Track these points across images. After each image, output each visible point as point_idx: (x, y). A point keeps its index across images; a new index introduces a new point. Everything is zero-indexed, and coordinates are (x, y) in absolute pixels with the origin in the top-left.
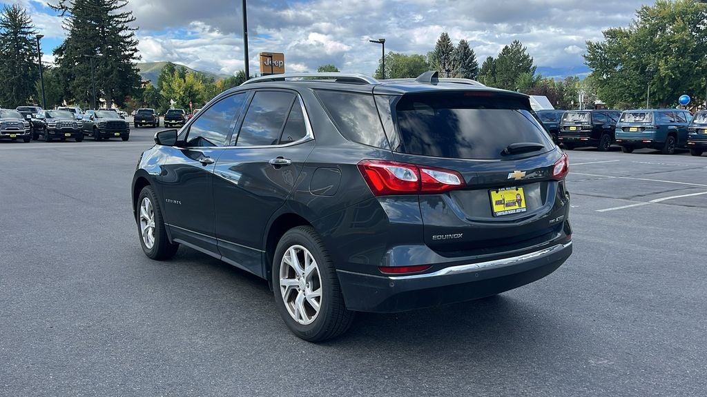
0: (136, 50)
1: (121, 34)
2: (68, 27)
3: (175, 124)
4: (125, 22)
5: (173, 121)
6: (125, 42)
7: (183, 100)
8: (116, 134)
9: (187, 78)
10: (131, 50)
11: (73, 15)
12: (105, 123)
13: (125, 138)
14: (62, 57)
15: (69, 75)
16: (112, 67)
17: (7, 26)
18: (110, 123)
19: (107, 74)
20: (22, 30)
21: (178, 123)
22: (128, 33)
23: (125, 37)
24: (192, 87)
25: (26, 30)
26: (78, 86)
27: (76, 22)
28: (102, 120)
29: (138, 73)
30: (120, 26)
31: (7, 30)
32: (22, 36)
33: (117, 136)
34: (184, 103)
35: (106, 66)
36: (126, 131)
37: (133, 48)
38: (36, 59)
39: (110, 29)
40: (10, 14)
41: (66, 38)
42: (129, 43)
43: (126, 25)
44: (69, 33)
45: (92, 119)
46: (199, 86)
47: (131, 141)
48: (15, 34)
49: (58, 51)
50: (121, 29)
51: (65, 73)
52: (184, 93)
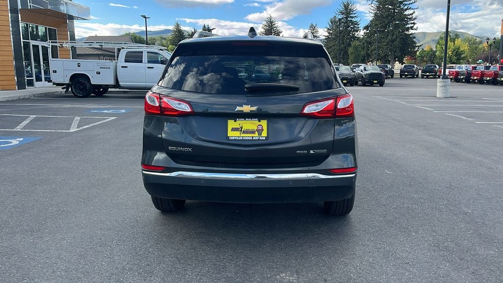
0: (414, 24)
1: (407, 13)
2: (373, 12)
3: (429, 76)
4: (409, 4)
5: (428, 74)
6: (408, 18)
7: (450, 58)
8: (375, 82)
9: (456, 42)
10: (411, 24)
11: (377, 3)
12: (369, 74)
13: (381, 84)
14: (368, 31)
15: (370, 43)
16: (397, 36)
17: (343, 14)
18: (372, 74)
19: (393, 41)
20: (351, 15)
21: (431, 75)
22: (411, 12)
23: (408, 15)
24: (459, 48)
25: (352, 15)
26: (374, 50)
27: (378, 8)
28: (367, 72)
29: (414, 40)
30: (406, 7)
31: (342, 16)
32: (350, 19)
33: (375, 83)
34: (452, 60)
35: (393, 36)
36: (382, 80)
37: (413, 22)
38: (356, 34)
39: (398, 10)
40: (345, 6)
41: (371, 19)
42: (410, 19)
43: (410, 6)
44: (373, 15)
45: (362, 71)
46: (465, 47)
47: (385, 86)
48: (347, 18)
49: (366, 28)
50: (406, 9)
51: (368, 41)
52: (452, 53)
